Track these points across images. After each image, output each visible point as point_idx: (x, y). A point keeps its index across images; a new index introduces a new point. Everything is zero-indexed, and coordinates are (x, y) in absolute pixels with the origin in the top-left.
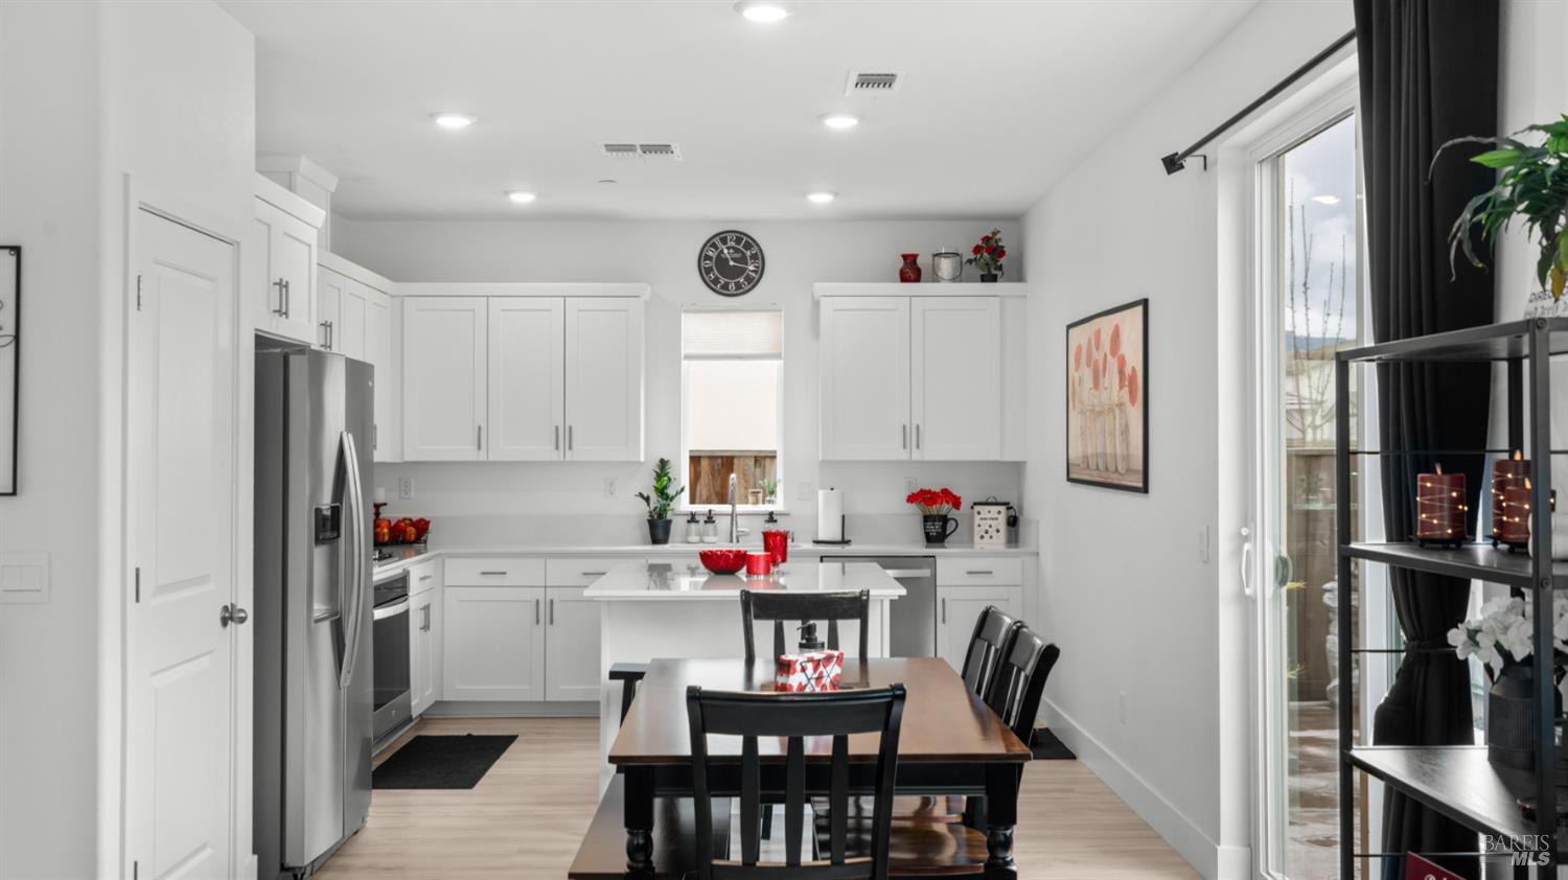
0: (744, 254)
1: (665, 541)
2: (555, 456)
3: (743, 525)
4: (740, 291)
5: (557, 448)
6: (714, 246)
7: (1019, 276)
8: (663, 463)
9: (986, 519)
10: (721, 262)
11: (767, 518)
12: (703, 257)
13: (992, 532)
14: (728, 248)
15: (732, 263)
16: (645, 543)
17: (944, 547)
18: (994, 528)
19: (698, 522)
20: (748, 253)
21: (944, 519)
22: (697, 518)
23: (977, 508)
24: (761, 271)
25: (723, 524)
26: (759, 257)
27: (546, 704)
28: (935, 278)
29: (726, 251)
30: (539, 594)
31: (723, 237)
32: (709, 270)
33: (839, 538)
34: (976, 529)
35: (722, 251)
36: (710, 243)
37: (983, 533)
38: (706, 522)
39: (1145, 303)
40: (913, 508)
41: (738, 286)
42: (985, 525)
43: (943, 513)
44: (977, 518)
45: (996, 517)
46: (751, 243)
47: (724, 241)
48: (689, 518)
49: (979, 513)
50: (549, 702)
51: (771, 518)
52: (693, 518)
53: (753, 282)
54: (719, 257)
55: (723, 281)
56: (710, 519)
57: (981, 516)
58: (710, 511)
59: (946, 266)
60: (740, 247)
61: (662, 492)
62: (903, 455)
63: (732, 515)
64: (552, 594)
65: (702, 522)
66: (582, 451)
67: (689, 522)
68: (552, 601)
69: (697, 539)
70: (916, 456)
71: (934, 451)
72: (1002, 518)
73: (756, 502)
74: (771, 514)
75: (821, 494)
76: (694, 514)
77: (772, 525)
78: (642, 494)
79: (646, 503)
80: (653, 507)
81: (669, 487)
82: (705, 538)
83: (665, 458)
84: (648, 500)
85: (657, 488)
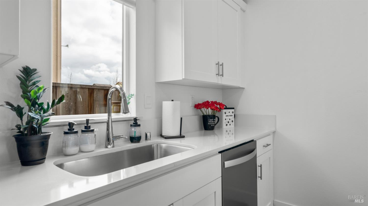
1: (40, 161)
9: (228, 116)
13: (230, 122)
18: (231, 120)
19: (75, 132)
21: (214, 117)
22: (76, 129)
25: (100, 132)
33: (177, 133)
34: (224, 121)
37: (227, 123)
38: (83, 131)
42: (227, 119)
44: (224, 116)
48: (66, 129)
49: (225, 113)
51: (135, 123)
57: (227, 114)
58: (88, 121)
61: (32, 103)
63: (108, 122)
65: (80, 132)
72: (233, 115)
73: (119, 112)
74: (135, 120)
75: (167, 105)
76: (71, 125)
77: (137, 129)
78: (8, 104)
79: (14, 113)
80: (25, 119)
81: (38, 98)
82: (84, 148)
83: (32, 68)
84: (19, 111)
85: (25, 95)
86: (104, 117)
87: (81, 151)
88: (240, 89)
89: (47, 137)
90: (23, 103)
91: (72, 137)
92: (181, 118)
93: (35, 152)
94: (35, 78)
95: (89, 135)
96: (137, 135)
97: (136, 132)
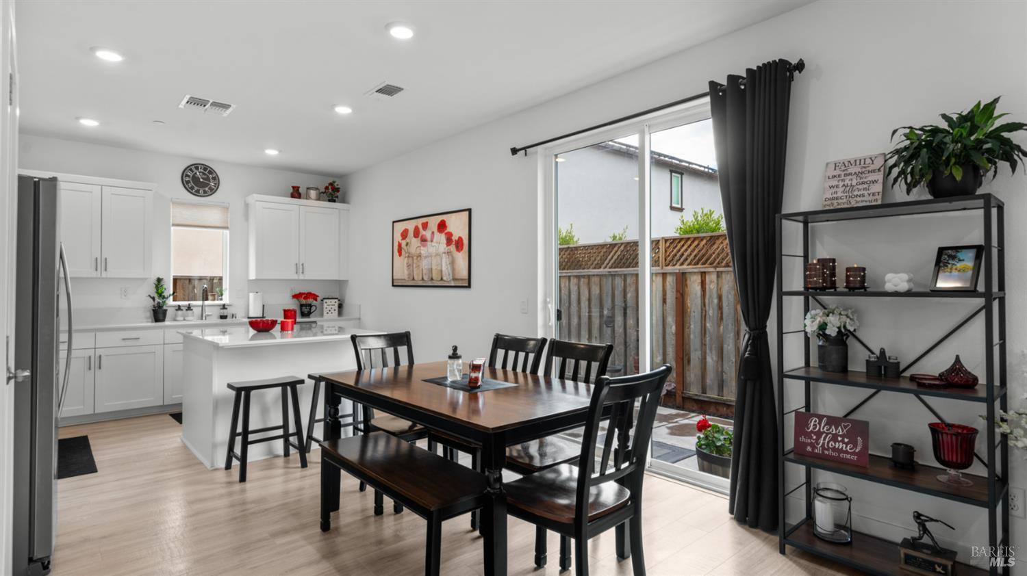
0: (208, 176)
1: (163, 320)
2: (94, 274)
3: (208, 311)
4: (206, 194)
5: (96, 270)
6: (191, 170)
7: (344, 201)
8: (159, 280)
9: (329, 305)
10: (195, 179)
11: (222, 307)
12: (184, 175)
13: (332, 311)
14: (200, 172)
15: (201, 180)
16: (152, 322)
17: (309, 318)
18: (332, 309)
19: (182, 310)
20: (211, 176)
21: (310, 306)
22: (182, 308)
23: (325, 301)
24: (217, 185)
25: (197, 311)
26: (216, 178)
27: (95, 415)
28: (308, 197)
29: (198, 173)
30: (91, 353)
31: (197, 166)
32: (188, 182)
33: (261, 315)
34: (325, 309)
35: (196, 173)
36: (189, 168)
37: (328, 311)
39: (470, 210)
40: (295, 300)
41: (205, 192)
42: (329, 308)
43: (309, 303)
44: (325, 305)
45: (334, 304)
46: (212, 172)
47: (197, 168)
48: (177, 308)
49: (326, 303)
50: (97, 414)
51: (224, 307)
52: (179, 308)
53: (213, 191)
54: (194, 176)
55: (196, 188)
56: (189, 308)
58: (189, 304)
59: (313, 193)
60: (206, 173)
61: (160, 295)
62: (295, 277)
63: (202, 306)
64: (99, 352)
65: (185, 310)
66: (112, 272)
67: (177, 310)
68: (100, 357)
69: (182, 319)
70: (302, 277)
71: (309, 275)
72: (337, 305)
73: (214, 300)
74: (224, 305)
75: (252, 295)
76: (179, 306)
77: (225, 310)
78: (150, 296)
79: (152, 300)
80: (156, 303)
81: (163, 292)
82: (186, 318)
83: (161, 277)
84: (153, 299)
85: (157, 292)
86: (200, 303)
87: (184, 320)
88: (347, 281)
89: (166, 310)
90: (156, 296)
91: (180, 312)
92: (263, 306)
93: (161, 316)
94: (162, 283)
95: (189, 312)
96: (225, 314)
97: (225, 312)
